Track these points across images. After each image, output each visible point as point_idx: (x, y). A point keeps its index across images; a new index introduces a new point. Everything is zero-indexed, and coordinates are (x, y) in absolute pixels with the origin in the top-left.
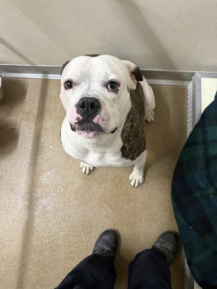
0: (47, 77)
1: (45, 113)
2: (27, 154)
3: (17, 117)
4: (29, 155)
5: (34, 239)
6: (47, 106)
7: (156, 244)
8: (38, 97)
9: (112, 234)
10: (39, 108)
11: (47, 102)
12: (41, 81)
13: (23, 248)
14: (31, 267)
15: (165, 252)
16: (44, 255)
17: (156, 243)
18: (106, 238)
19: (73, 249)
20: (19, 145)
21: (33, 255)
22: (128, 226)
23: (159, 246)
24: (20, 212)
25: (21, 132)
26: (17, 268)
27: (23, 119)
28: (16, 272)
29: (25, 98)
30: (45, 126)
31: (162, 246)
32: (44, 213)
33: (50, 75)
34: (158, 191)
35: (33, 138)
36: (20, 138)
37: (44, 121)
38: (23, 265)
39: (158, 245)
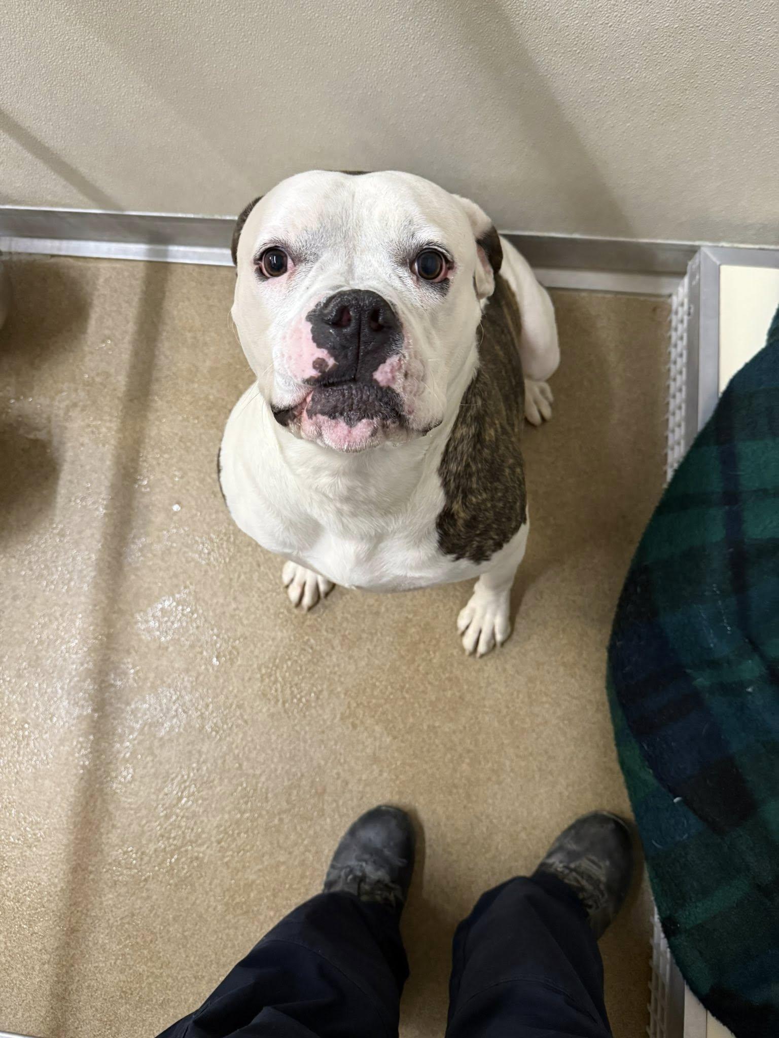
0: (165, 254)
1: (155, 387)
2: (88, 532)
3: (53, 399)
4: (98, 536)
5: (114, 838)
6: (162, 361)
7: (551, 861)
8: (131, 327)
9: (393, 823)
10: (133, 367)
11: (165, 347)
12: (141, 272)
13: (74, 870)
14: (102, 938)
15: (582, 889)
16: (149, 897)
17: (550, 855)
18: (374, 835)
19: (252, 877)
20: (60, 501)
21: (109, 898)
22: (451, 793)
23: (560, 867)
24: (62, 741)
25: (69, 455)
26: (51, 943)
27: (75, 405)
28: (46, 957)
29: (83, 330)
30: (153, 433)
31: (572, 866)
32: (150, 748)
33: (174, 249)
34: (561, 669)
35: (109, 474)
36: (65, 476)
37: (151, 416)
38: (73, 930)
39: (558, 863)
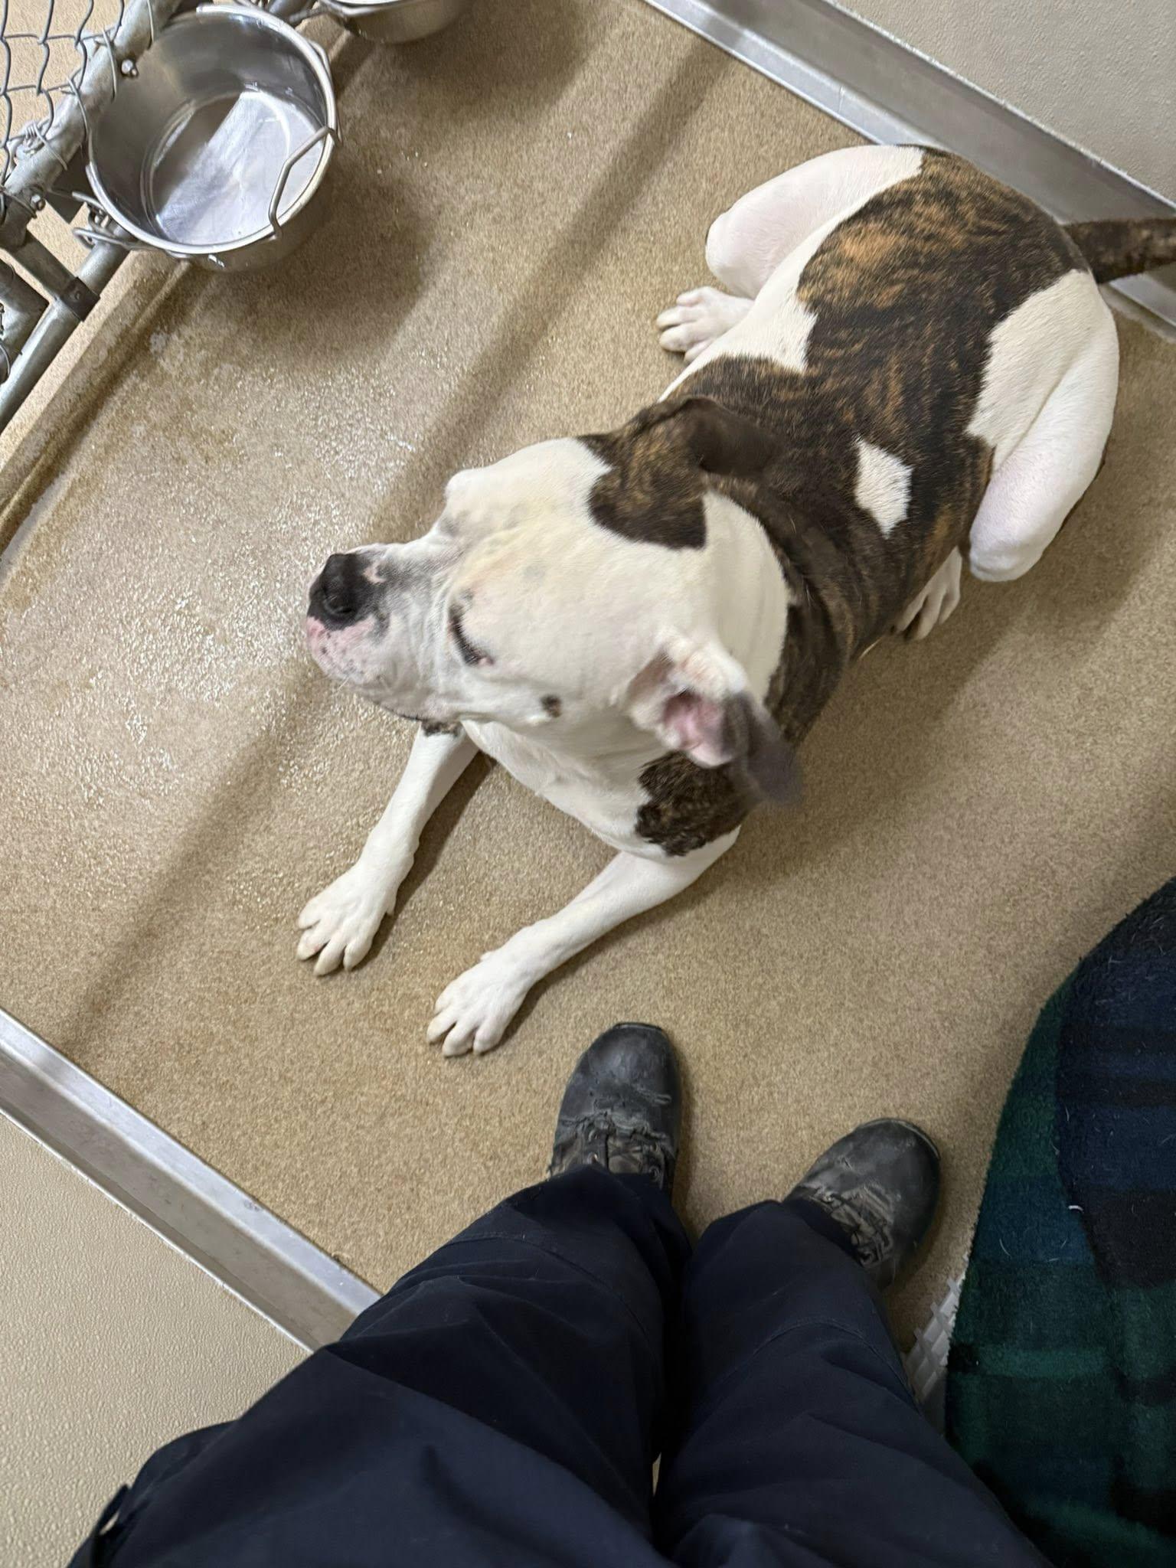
0: (734, 38)
1: (616, 241)
2: (420, 408)
3: (460, 180)
4: (429, 421)
5: (261, 845)
6: (646, 206)
7: (814, 1185)
8: (627, 130)
10: (599, 193)
11: (661, 184)
12: (683, 47)
13: (188, 858)
14: (184, 963)
16: (270, 944)
19: (421, 991)
20: (400, 341)
21: (217, 917)
22: (736, 1027)
23: (828, 1195)
24: (250, 681)
25: (444, 279)
26: (114, 934)
27: (488, 208)
28: (99, 947)
29: (553, 97)
30: (580, 308)
32: (367, 754)
33: (749, 35)
35: (488, 339)
36: (424, 307)
37: (589, 281)
38: (150, 934)
